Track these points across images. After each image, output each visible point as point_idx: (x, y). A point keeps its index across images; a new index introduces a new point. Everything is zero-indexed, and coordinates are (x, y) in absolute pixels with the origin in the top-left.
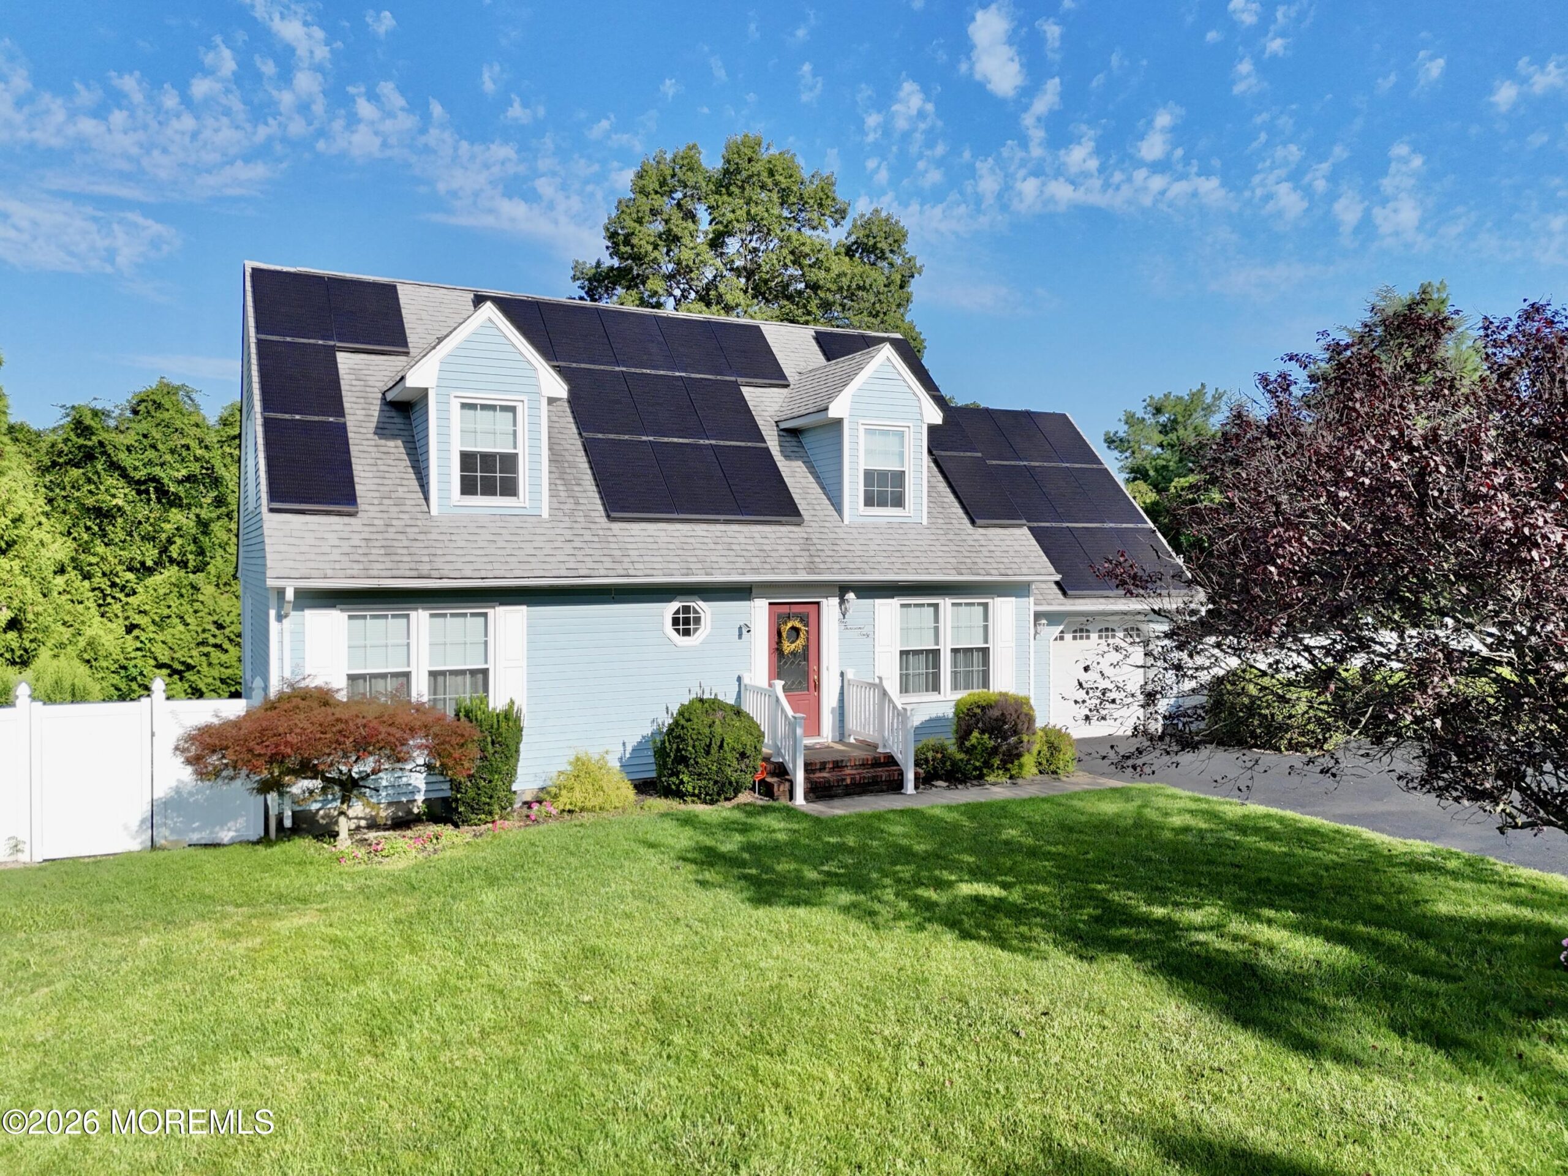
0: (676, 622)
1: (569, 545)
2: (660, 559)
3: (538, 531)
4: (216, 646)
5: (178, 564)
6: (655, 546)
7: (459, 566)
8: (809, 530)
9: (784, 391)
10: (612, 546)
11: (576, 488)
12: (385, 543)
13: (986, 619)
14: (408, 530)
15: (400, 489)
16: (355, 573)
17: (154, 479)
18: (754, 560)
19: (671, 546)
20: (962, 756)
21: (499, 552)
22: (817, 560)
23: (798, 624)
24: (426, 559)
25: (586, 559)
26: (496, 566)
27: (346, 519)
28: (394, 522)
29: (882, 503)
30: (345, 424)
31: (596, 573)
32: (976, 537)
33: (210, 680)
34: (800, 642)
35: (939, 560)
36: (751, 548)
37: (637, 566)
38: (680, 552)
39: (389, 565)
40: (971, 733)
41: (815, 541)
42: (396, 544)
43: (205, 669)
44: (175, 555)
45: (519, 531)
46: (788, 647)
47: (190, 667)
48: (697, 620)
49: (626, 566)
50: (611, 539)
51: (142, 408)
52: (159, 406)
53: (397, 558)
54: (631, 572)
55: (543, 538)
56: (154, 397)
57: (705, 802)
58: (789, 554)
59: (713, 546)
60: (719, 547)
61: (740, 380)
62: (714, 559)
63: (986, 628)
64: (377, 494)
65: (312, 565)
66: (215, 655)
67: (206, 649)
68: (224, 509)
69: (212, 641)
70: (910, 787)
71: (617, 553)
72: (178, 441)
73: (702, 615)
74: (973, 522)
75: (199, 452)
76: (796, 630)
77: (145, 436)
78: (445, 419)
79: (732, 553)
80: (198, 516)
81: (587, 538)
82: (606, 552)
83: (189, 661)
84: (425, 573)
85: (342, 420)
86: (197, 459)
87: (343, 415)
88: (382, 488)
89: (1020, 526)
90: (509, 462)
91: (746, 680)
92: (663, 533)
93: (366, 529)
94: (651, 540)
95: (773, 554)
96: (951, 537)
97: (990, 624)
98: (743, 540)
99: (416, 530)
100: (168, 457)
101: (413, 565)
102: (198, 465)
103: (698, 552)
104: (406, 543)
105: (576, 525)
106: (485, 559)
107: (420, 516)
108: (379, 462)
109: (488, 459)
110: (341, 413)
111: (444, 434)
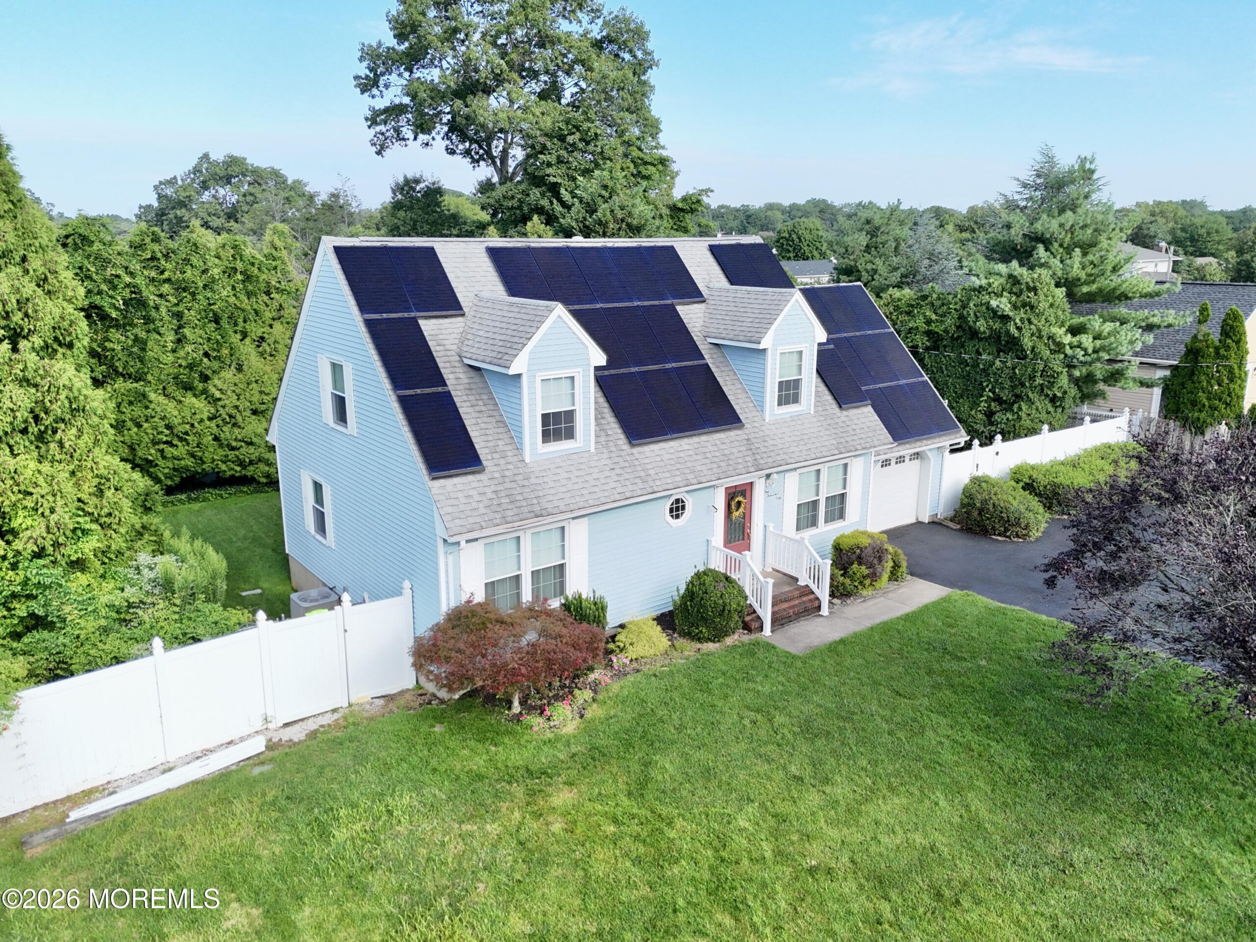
0: (671, 510)
1: (613, 473)
2: (667, 475)
3: (593, 464)
4: (166, 442)
5: (123, 375)
6: (662, 464)
7: (556, 503)
8: (747, 431)
9: (702, 306)
10: (639, 468)
11: (603, 422)
12: (507, 493)
13: (845, 473)
14: (517, 478)
15: (500, 443)
16: (498, 521)
17: (96, 307)
18: (723, 464)
19: (672, 462)
20: (848, 581)
21: (576, 487)
22: (758, 457)
23: (740, 499)
24: (535, 501)
25: (627, 483)
26: (578, 499)
27: (478, 477)
28: (507, 473)
29: (787, 403)
30: (449, 392)
31: (635, 494)
32: (843, 419)
33: (166, 471)
34: (741, 510)
35: (827, 443)
36: (717, 454)
37: (658, 483)
38: (678, 466)
39: (516, 511)
40: (852, 564)
41: (754, 441)
42: (515, 492)
43: (161, 462)
44: (121, 370)
45: (582, 467)
46: (736, 514)
47: (149, 462)
48: (683, 508)
49: (651, 484)
50: (636, 463)
51: (70, 240)
52: (84, 238)
53: (518, 504)
54: (656, 489)
55: (596, 470)
56: (81, 231)
57: (714, 642)
58: (741, 455)
59: (695, 457)
60: (699, 457)
61: (675, 301)
62: (699, 468)
63: (845, 479)
64: (487, 451)
65: (471, 520)
66: (169, 450)
67: (162, 446)
68: (152, 326)
69: (165, 439)
70: (825, 611)
71: (642, 474)
72: (109, 271)
73: (687, 504)
74: (840, 407)
75: (128, 279)
76: (739, 503)
77: (80, 268)
78: (532, 393)
79: (708, 461)
80: (136, 336)
81: (622, 464)
82: (636, 474)
83: (150, 458)
84: (538, 513)
85: (446, 389)
86: (128, 285)
87: (446, 385)
88: (489, 444)
89: (866, 405)
90: (570, 415)
91: (713, 544)
92: (664, 452)
93: (492, 482)
94: (658, 459)
95: (732, 457)
96: (829, 421)
97: (848, 477)
98: (711, 448)
99: (521, 477)
100: (104, 287)
101: (530, 508)
102: (128, 290)
103: (689, 464)
104: (519, 490)
105: (613, 455)
106: (569, 495)
107: (519, 465)
108: (479, 421)
109: (557, 415)
110: (443, 382)
111: (533, 404)
